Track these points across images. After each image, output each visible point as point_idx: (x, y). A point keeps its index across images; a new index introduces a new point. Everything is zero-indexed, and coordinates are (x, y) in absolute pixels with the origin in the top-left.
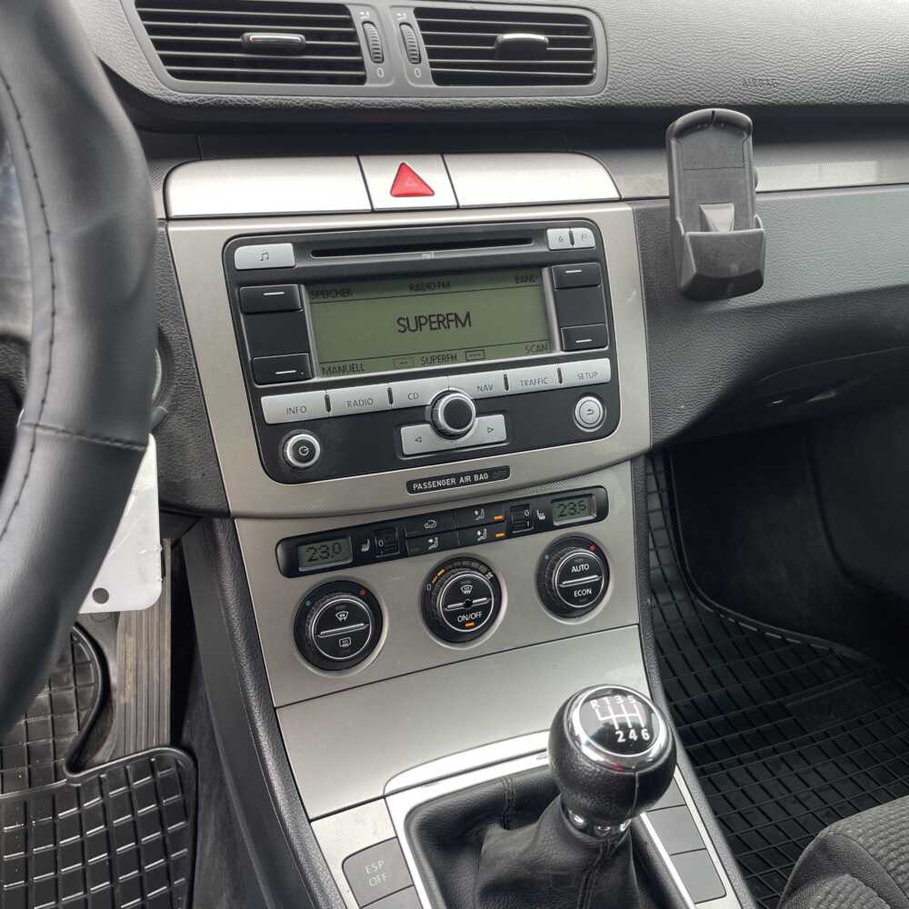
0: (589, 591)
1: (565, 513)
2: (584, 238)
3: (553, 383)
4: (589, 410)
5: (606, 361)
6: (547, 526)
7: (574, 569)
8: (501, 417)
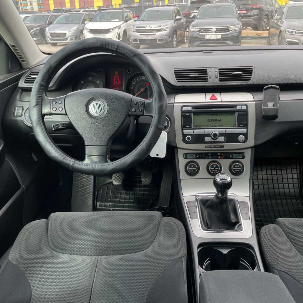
0: (239, 171)
1: (236, 156)
2: (244, 107)
3: (234, 132)
4: (241, 138)
5: (246, 129)
6: (232, 158)
7: (236, 166)
8: (224, 137)
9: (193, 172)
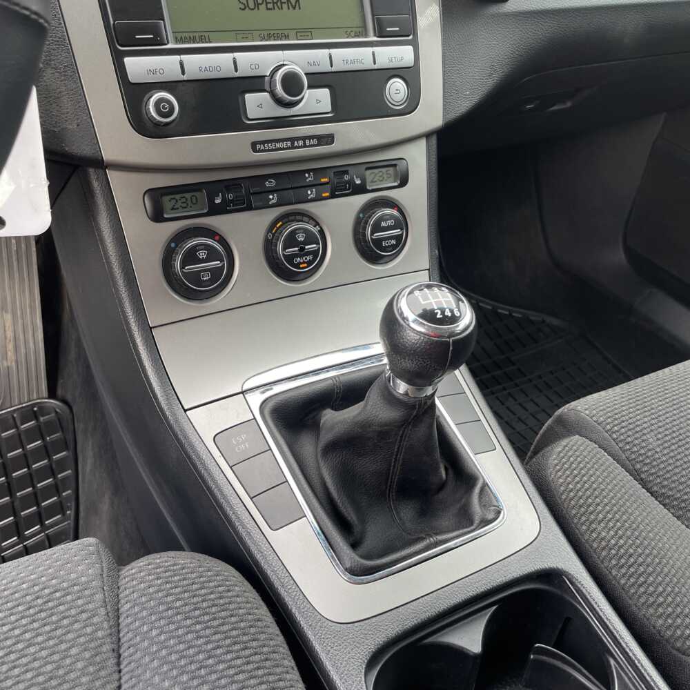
0: (393, 242)
1: (375, 180)
3: (368, 64)
4: (397, 89)
5: (410, 48)
6: (361, 189)
7: (383, 224)
8: (326, 91)
9: (212, 281)
